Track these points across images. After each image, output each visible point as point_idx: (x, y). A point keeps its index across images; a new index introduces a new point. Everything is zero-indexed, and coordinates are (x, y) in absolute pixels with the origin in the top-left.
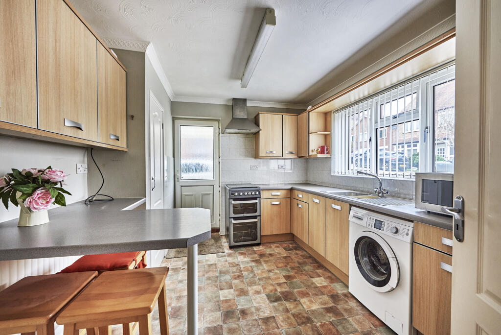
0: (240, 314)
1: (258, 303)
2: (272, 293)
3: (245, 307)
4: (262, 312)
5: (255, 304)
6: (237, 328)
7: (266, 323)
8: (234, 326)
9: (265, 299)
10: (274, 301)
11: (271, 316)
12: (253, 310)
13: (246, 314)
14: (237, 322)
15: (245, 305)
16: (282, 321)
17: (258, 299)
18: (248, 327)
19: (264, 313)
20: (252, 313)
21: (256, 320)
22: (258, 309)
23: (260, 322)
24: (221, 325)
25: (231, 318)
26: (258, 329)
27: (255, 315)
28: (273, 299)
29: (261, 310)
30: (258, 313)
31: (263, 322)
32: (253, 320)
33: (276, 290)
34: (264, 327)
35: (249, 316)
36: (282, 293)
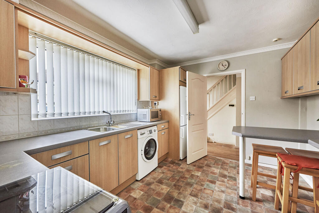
0: (209, 207)
1: (191, 206)
2: (176, 206)
3: (203, 209)
4: (194, 200)
5: (195, 207)
6: (215, 201)
7: (197, 195)
8: (216, 203)
9: (185, 206)
10: (181, 201)
11: (191, 196)
12: (198, 204)
13: (205, 204)
14: (213, 204)
15: (201, 210)
16: (188, 191)
17: (189, 208)
18: (208, 198)
19: (193, 199)
20: (201, 203)
21: (201, 199)
22: (195, 203)
23: (200, 197)
24: (224, 208)
25: (216, 208)
26: (203, 195)
27: (200, 201)
28: (180, 203)
29: (194, 202)
30: (197, 201)
31: (198, 196)
32: (203, 200)
33: (171, 207)
34: (199, 194)
35: (203, 203)
36: (169, 203)
